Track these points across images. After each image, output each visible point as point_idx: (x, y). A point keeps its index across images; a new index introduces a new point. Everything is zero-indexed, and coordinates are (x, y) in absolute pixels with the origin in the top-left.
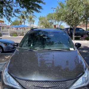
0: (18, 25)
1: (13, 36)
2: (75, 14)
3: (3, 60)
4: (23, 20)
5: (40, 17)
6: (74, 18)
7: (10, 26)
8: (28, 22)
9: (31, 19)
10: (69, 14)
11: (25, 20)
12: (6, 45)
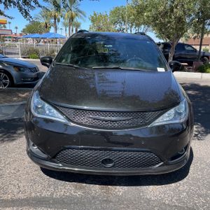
0: (41, 33)
1: (29, 58)
2: (176, 8)
3: (15, 99)
4: (53, 20)
5: (95, 14)
6: (173, 17)
7: (21, 34)
8: (64, 28)
9: (72, 19)
10: (163, 8)
11: (59, 21)
12: (20, 70)
